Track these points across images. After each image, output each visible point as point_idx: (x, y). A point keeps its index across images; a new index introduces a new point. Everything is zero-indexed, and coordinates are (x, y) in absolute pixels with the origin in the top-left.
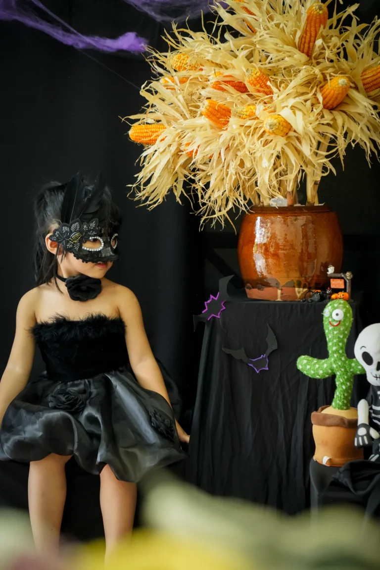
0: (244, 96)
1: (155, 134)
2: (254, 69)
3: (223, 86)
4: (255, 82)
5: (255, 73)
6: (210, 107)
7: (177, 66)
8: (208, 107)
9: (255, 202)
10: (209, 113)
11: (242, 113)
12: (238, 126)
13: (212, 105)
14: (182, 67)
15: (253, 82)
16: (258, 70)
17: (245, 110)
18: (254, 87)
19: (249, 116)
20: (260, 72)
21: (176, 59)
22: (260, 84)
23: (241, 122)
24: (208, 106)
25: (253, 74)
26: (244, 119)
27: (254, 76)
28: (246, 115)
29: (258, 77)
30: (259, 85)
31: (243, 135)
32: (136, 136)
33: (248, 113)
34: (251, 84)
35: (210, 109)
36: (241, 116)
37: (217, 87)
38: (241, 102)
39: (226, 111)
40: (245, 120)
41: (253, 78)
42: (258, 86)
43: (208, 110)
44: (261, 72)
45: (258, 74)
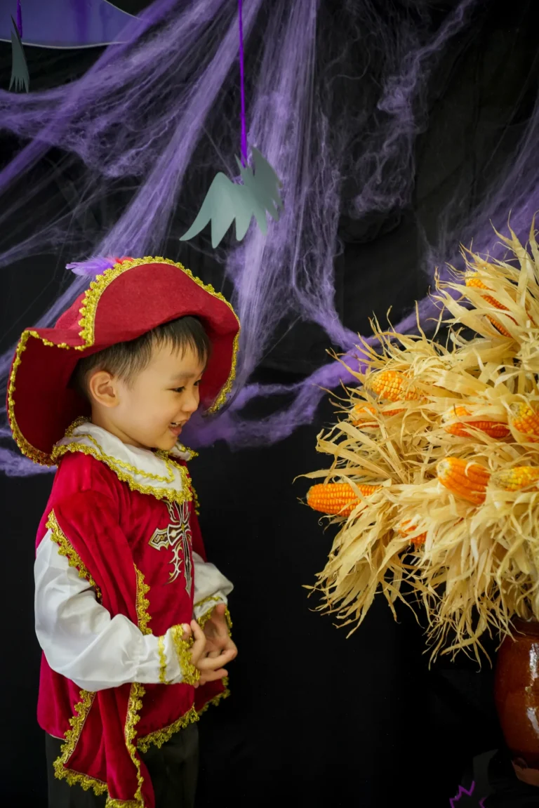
0: (507, 447)
1: (350, 502)
2: (521, 404)
3: (468, 431)
4: (526, 426)
5: (525, 411)
6: (453, 471)
8: (450, 473)
10: (452, 483)
11: (510, 481)
12: (504, 504)
13: (457, 468)
14: (390, 392)
15: (522, 425)
16: (528, 405)
17: (514, 476)
18: (524, 434)
19: (522, 485)
20: (532, 409)
21: (380, 381)
22: (534, 429)
23: (508, 496)
24: (451, 470)
25: (521, 412)
26: (514, 490)
27: (524, 416)
28: (517, 484)
29: (530, 417)
30: (532, 431)
31: (513, 518)
32: (317, 503)
33: (519, 481)
34: (519, 430)
35: (455, 474)
36: (509, 486)
37: (458, 432)
38: (500, 456)
39: (479, 476)
40: (516, 492)
41: (522, 420)
42: (530, 432)
43: (450, 476)
44: (534, 408)
45: (530, 413)
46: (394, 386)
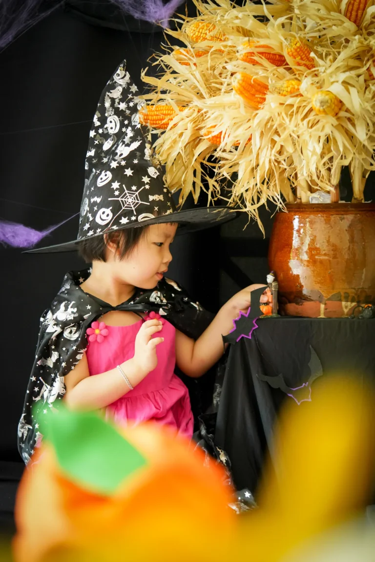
0: (281, 70)
1: (169, 117)
2: (293, 38)
3: (256, 58)
4: (295, 54)
5: (295, 43)
6: (243, 81)
7: (194, 36)
8: (241, 82)
9: (289, 199)
10: (242, 89)
11: (283, 89)
12: (278, 105)
13: (245, 79)
14: (200, 36)
15: (293, 54)
16: (298, 39)
17: (285, 85)
18: (294, 60)
19: (291, 92)
20: (300, 42)
21: (193, 28)
22: (301, 56)
23: (282, 99)
24: (241, 80)
25: (292, 44)
26: (285, 95)
27: (294, 46)
28: (287, 92)
29: (298, 47)
30: (299, 57)
31: (283, 114)
33: (289, 89)
34: (290, 56)
35: (244, 84)
36: (281, 92)
37: (248, 60)
38: (277, 77)
39: (261, 87)
40: (286, 97)
41: (292, 49)
42: (298, 59)
43: (240, 85)
44: (302, 42)
45: (298, 45)
46: (203, 32)
